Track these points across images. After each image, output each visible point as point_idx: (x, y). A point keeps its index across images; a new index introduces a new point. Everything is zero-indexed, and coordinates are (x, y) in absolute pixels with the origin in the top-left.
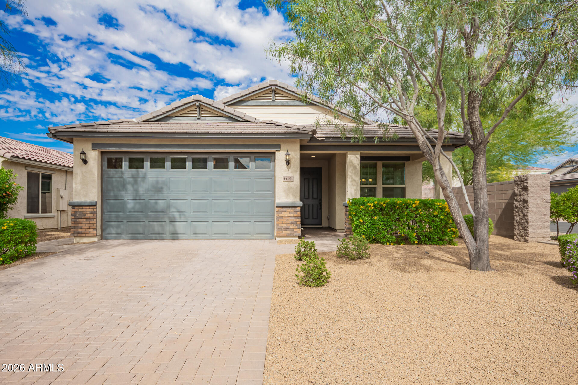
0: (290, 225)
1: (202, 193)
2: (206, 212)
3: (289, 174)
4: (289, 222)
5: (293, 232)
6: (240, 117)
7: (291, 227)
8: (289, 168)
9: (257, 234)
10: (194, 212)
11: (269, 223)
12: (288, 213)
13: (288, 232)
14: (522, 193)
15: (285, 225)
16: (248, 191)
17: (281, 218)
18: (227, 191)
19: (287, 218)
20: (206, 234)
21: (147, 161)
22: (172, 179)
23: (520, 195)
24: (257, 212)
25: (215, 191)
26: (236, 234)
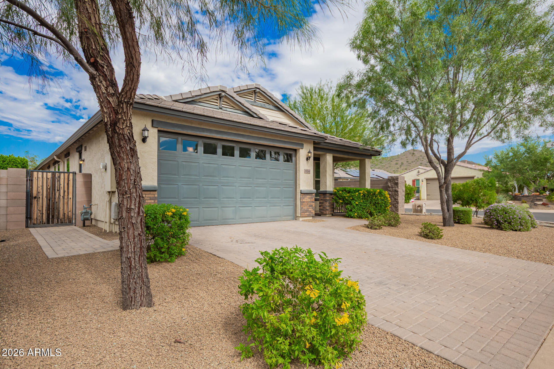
0: (308, 208)
1: (247, 181)
2: (250, 198)
3: (307, 168)
4: (308, 206)
5: (310, 213)
6: (256, 114)
7: (310, 210)
8: (308, 163)
9: (285, 216)
10: (241, 198)
11: (292, 207)
12: (307, 199)
13: (308, 213)
14: (394, 186)
15: (306, 208)
16: (279, 180)
17: (304, 202)
18: (265, 179)
19: (307, 202)
20: (249, 218)
21: (201, 146)
22: (223, 166)
23: (392, 188)
24: (285, 198)
25: (257, 178)
26: (271, 217)
